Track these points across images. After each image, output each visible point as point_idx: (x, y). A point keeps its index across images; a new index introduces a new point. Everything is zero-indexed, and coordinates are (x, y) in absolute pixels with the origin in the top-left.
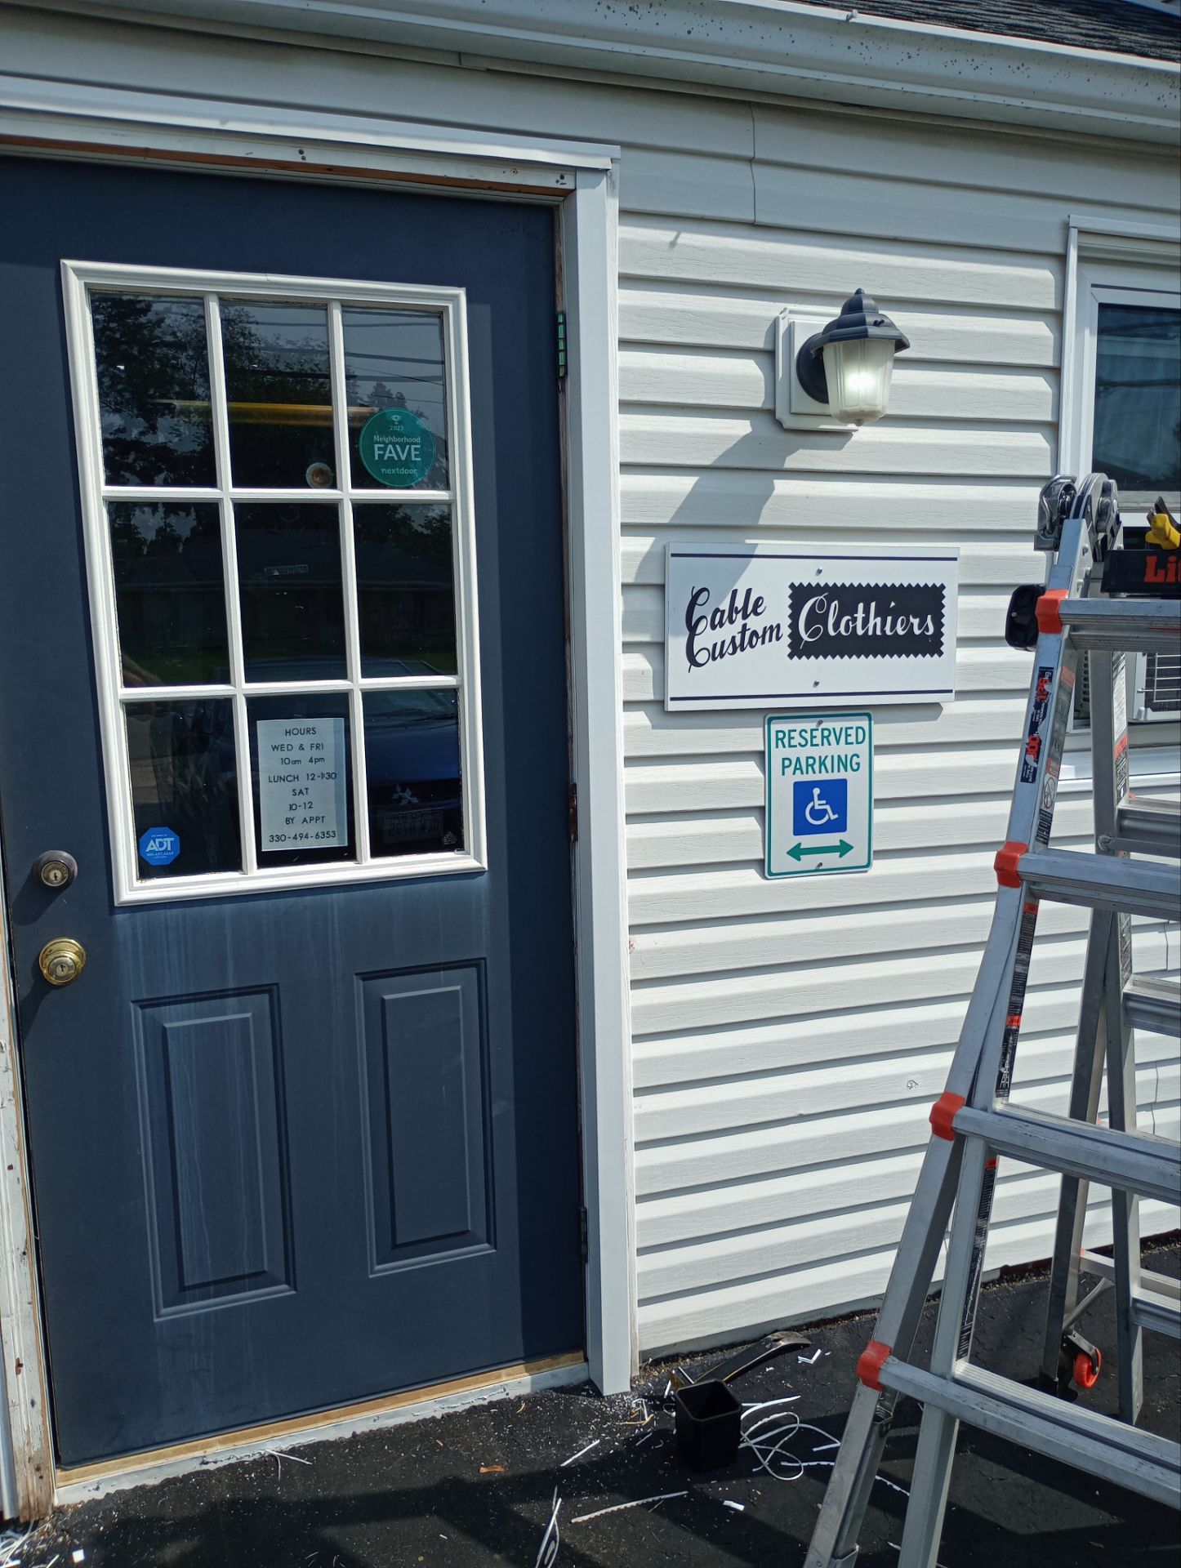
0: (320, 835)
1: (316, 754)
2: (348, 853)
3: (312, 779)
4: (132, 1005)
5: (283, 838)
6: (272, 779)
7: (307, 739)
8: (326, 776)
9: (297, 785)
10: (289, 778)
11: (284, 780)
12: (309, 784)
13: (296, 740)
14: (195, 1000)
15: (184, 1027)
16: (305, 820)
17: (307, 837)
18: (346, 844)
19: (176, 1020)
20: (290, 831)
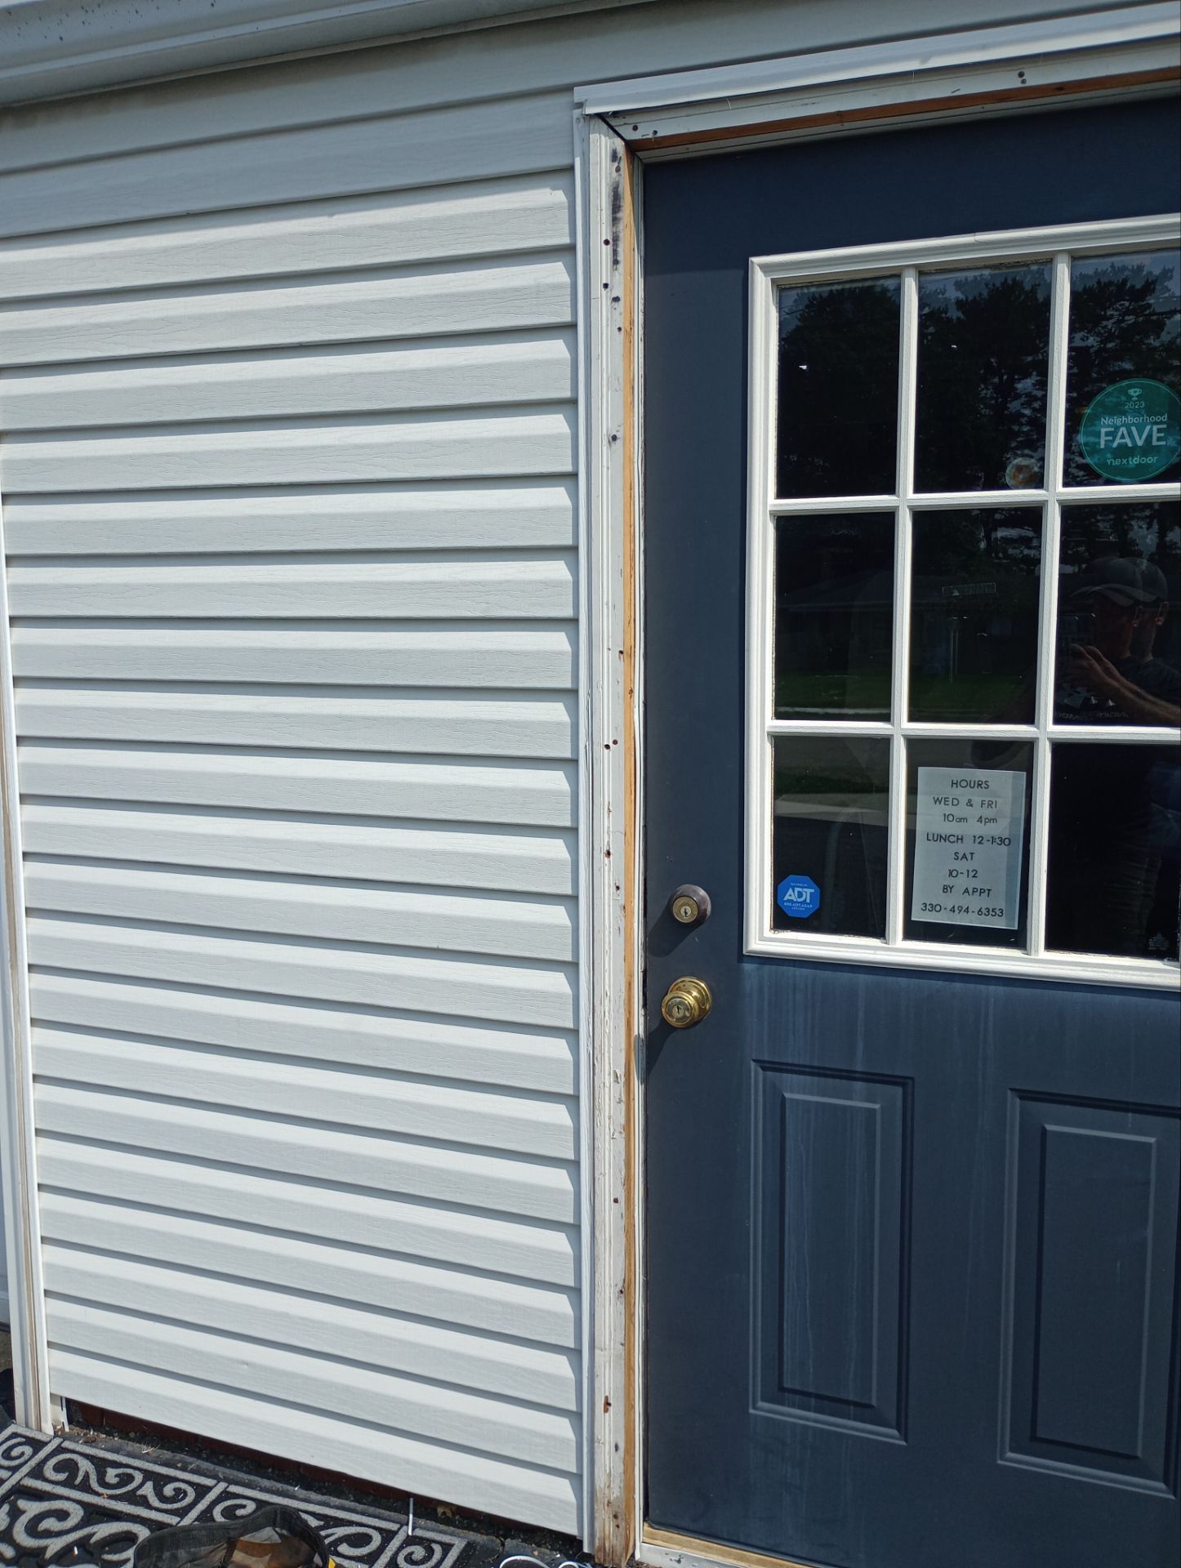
0: (984, 911)
1: (988, 813)
2: (1016, 938)
3: (980, 843)
4: (753, 1064)
5: (938, 908)
6: (931, 837)
7: (977, 796)
8: (998, 841)
9: (960, 848)
10: (952, 839)
11: (945, 840)
12: (977, 848)
13: (963, 794)
14: (819, 1075)
15: (804, 1101)
16: (966, 891)
17: (967, 911)
18: (1016, 928)
19: (799, 1092)
20: (949, 901)
